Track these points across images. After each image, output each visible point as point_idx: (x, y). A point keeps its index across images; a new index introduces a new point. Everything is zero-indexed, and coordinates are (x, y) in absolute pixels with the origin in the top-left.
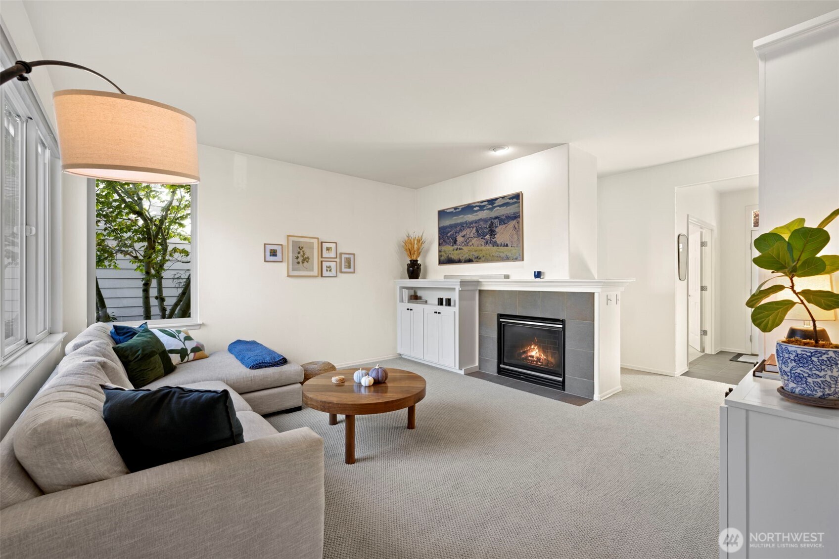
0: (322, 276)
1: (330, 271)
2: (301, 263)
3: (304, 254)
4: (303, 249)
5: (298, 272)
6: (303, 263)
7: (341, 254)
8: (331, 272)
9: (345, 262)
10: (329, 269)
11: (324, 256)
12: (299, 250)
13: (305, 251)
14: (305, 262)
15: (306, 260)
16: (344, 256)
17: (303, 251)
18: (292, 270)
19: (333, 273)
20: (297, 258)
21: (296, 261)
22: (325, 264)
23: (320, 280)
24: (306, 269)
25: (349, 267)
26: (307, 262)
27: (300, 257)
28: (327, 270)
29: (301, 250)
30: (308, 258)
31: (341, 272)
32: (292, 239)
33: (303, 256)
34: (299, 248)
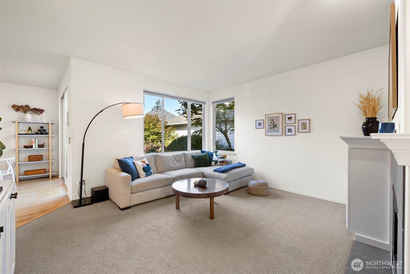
0: (285, 135)
1: (291, 131)
2: (272, 128)
3: (274, 123)
4: (274, 121)
5: (271, 133)
6: (273, 128)
7: (299, 120)
8: (291, 133)
9: (302, 125)
10: (290, 131)
11: (286, 123)
12: (271, 121)
13: (274, 122)
14: (275, 128)
15: (275, 126)
16: (300, 122)
17: (273, 122)
18: (268, 132)
19: (293, 133)
20: (270, 125)
21: (270, 127)
22: (287, 128)
23: (284, 137)
24: (275, 131)
25: (305, 128)
26: (276, 127)
27: (272, 125)
28: (288, 132)
29: (272, 121)
30: (276, 125)
31: (299, 132)
32: (267, 116)
33: (273, 125)
34: (271, 120)
